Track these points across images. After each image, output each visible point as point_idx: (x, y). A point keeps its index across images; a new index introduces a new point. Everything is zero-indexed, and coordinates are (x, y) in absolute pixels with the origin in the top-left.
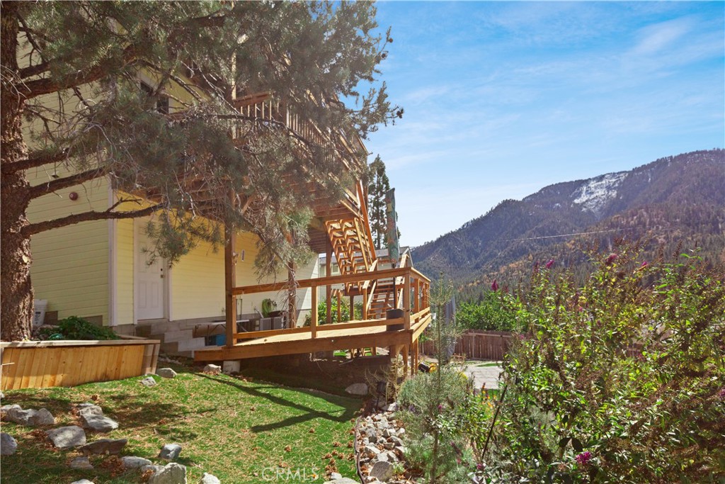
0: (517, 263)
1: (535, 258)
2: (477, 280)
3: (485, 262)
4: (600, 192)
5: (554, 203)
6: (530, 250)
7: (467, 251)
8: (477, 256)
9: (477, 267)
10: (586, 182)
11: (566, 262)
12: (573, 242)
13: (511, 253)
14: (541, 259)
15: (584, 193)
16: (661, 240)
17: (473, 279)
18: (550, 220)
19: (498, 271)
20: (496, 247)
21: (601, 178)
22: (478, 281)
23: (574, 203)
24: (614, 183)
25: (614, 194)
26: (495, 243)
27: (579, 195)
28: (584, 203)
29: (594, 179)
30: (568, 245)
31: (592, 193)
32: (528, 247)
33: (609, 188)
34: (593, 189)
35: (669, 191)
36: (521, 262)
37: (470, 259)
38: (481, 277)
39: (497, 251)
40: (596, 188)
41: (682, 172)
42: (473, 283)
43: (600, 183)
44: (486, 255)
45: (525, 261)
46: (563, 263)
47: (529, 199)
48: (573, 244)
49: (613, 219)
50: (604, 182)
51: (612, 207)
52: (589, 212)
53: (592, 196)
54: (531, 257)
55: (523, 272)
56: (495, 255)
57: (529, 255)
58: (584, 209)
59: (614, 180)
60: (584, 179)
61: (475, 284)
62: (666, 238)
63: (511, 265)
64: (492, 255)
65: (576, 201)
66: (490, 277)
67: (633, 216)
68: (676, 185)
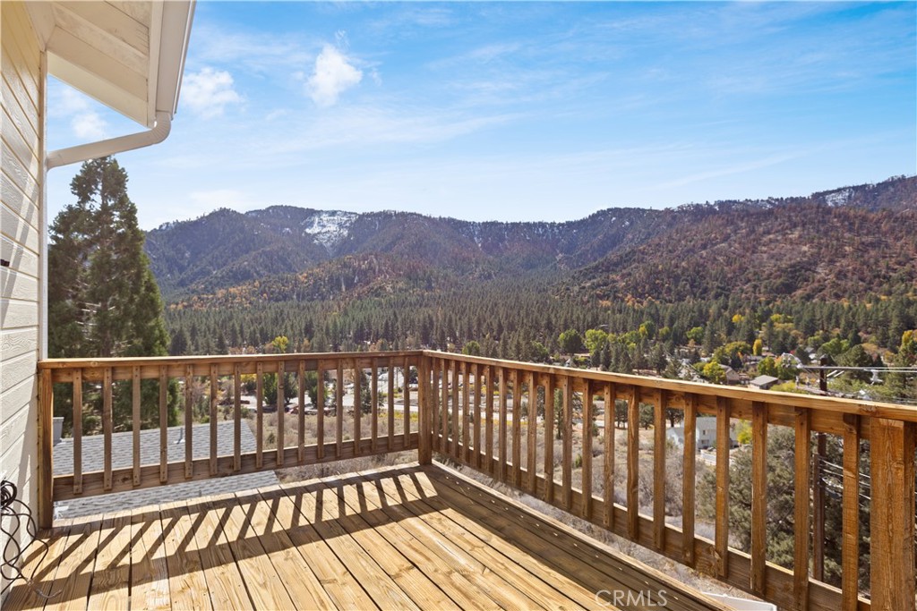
0: (239, 288)
1: (263, 286)
2: (182, 302)
3: (194, 279)
4: (333, 228)
5: (283, 227)
6: (255, 274)
7: (167, 261)
8: (182, 269)
9: (182, 283)
10: (319, 213)
11: (298, 295)
12: (305, 275)
13: (231, 274)
14: (269, 288)
15: (315, 225)
16: (389, 288)
17: (176, 300)
18: (280, 246)
19: (214, 294)
20: (211, 264)
21: (333, 213)
22: (185, 304)
23: (306, 233)
24: (346, 222)
25: (345, 233)
26: (209, 257)
27: (311, 224)
28: (315, 235)
29: (326, 212)
30: (300, 277)
31: (324, 226)
32: (252, 271)
33: (341, 226)
34: (325, 222)
35: (393, 243)
36: (244, 287)
37: (171, 272)
38: (189, 299)
39: (211, 268)
40: (328, 221)
41: (404, 228)
42: (177, 304)
43: (332, 218)
44: (196, 270)
45: (250, 287)
46: (295, 297)
47: (254, 214)
48: (306, 278)
49: (346, 258)
50: (336, 218)
51: (343, 246)
52: (321, 245)
53: (324, 230)
54: (257, 283)
55: (247, 299)
56: (209, 273)
57: (255, 281)
58: (316, 241)
59: (345, 219)
60: (317, 208)
61: (180, 307)
62: (393, 288)
63: (232, 290)
64: (204, 273)
65: (308, 231)
66: (203, 300)
67: (364, 260)
68: (398, 239)
